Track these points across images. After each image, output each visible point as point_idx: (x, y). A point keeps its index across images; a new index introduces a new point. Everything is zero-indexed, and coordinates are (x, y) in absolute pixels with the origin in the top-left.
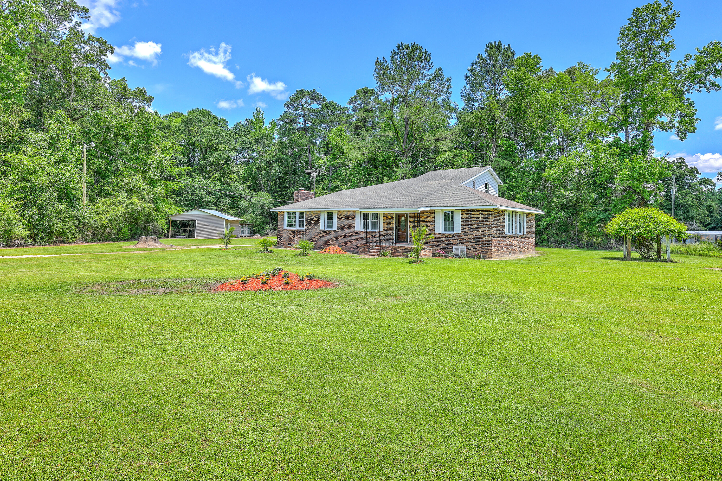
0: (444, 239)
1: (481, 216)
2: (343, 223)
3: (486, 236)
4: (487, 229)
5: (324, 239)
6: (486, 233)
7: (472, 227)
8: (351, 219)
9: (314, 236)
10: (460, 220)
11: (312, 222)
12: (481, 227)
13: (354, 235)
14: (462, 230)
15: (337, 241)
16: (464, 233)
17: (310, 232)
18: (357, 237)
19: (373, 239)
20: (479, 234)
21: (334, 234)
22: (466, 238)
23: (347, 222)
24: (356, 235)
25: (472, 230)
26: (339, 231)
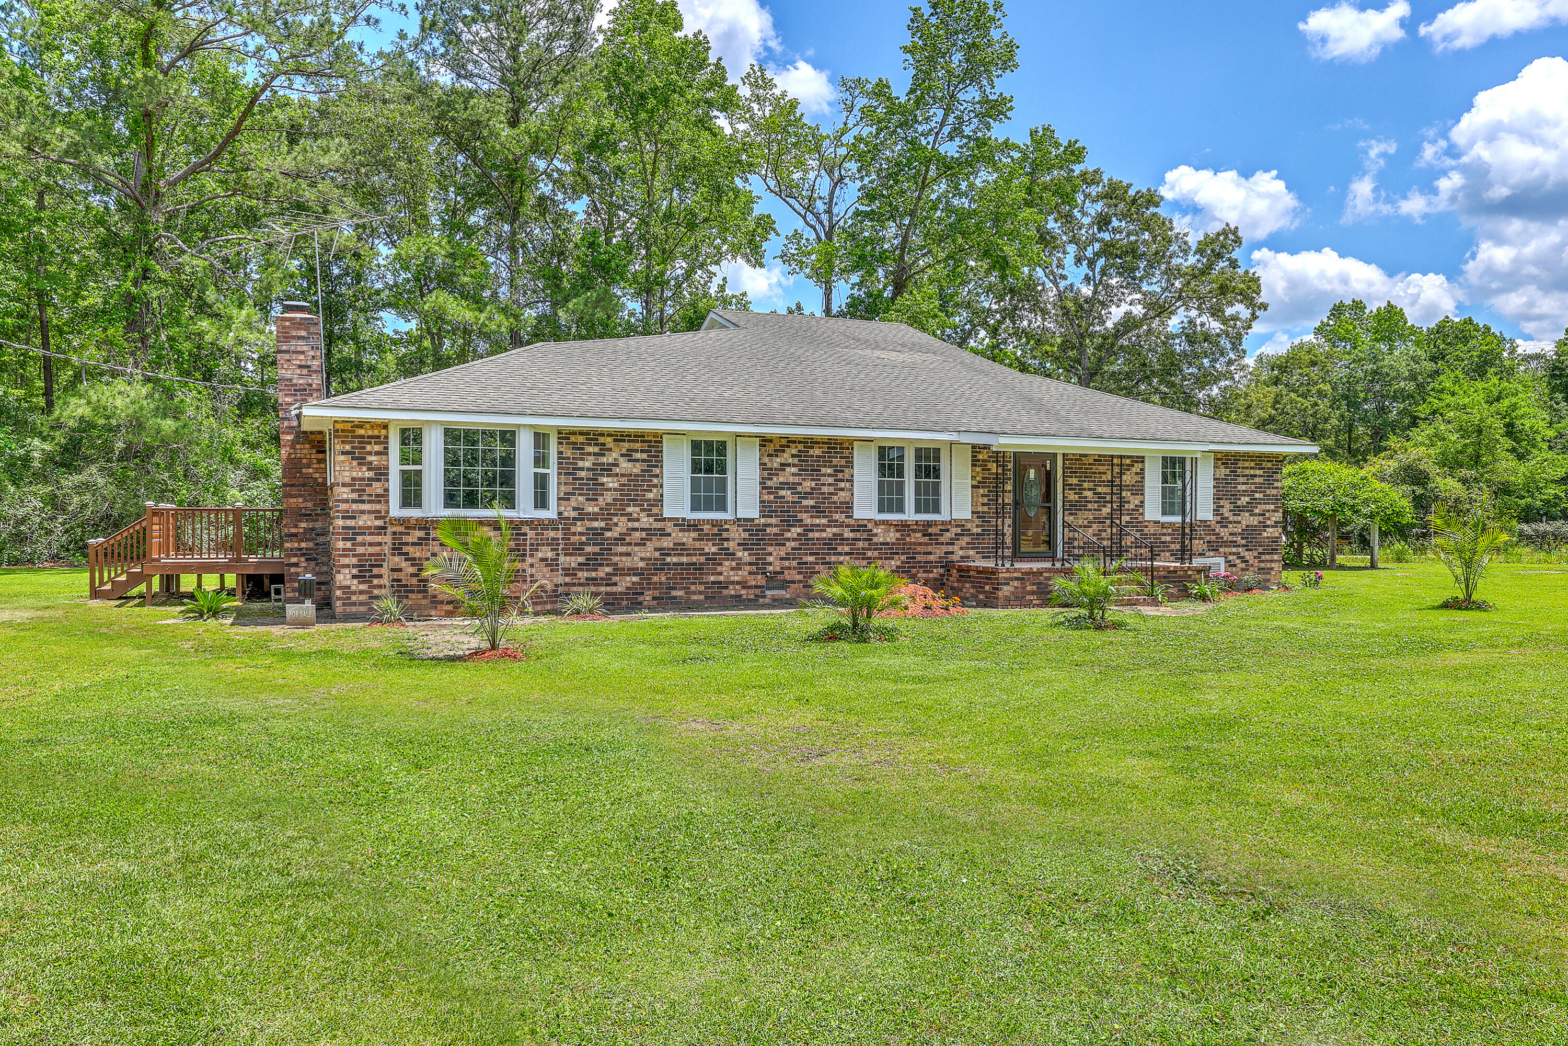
0: (1168, 538)
1: (1258, 472)
2: (792, 487)
3: (1268, 526)
4: (1272, 507)
5: (684, 559)
6: (1269, 519)
7: (1239, 503)
8: (829, 471)
9: (623, 549)
10: (1212, 483)
11: (610, 482)
12: (1259, 502)
13: (848, 534)
14: (1216, 512)
15: (760, 566)
16: (1219, 518)
17: (596, 535)
18: (860, 544)
19: (929, 549)
20: (1254, 521)
21: (745, 535)
22: (1224, 533)
23: (808, 485)
24: (858, 535)
25: (1237, 510)
26: (773, 521)
